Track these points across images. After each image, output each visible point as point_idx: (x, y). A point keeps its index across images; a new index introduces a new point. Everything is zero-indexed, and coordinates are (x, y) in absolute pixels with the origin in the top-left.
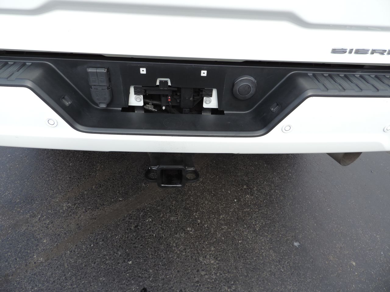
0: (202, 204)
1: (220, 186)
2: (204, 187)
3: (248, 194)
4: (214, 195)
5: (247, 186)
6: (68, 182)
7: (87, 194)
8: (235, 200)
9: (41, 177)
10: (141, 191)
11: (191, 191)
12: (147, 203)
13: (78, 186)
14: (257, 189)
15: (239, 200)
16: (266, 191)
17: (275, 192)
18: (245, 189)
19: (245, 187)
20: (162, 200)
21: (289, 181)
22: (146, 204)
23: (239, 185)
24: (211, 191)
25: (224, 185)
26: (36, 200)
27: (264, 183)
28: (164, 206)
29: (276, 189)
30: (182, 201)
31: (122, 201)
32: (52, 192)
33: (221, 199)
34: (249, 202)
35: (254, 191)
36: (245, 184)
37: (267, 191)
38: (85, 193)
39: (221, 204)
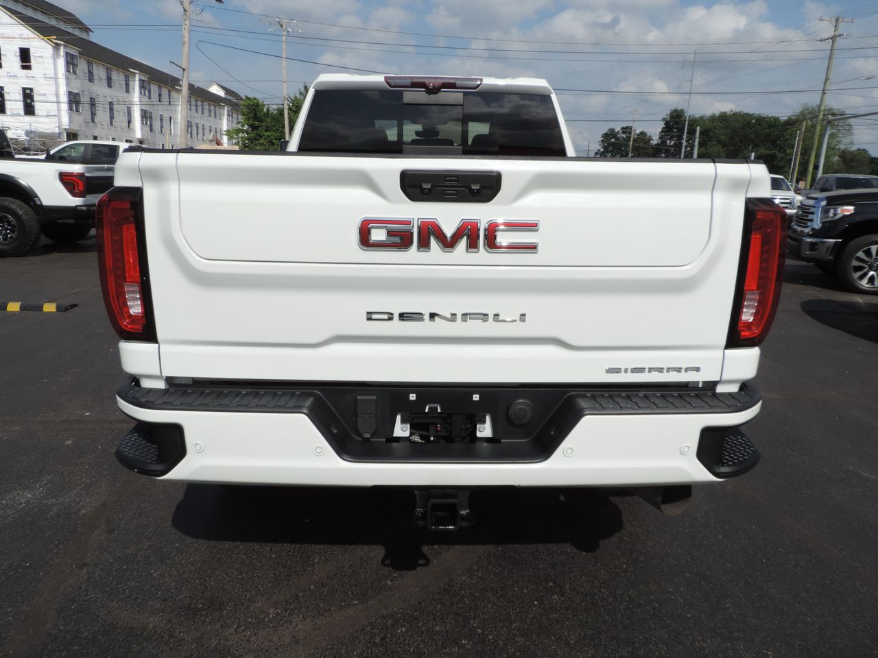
0: (483, 608)
1: (511, 582)
2: (485, 584)
3: (556, 594)
4: (501, 596)
5: (554, 583)
6: (272, 580)
7: (303, 597)
8: (536, 603)
9: (230, 574)
10: (386, 591)
11: (464, 590)
12: (397, 608)
13: (288, 585)
14: (570, 588)
15: (541, 602)
16: (585, 589)
17: (600, 591)
18: (551, 587)
19: (551, 584)
20: (421, 603)
21: (622, 575)
22: (395, 609)
23: (541, 581)
24: (496, 590)
25: (517, 581)
26: (227, 604)
27: (581, 578)
28: (423, 611)
29: (602, 587)
30: (452, 603)
31: (357, 605)
32: (249, 594)
33: (512, 601)
34: (558, 605)
35: (565, 589)
36: (551, 581)
37: (587, 590)
38: (301, 594)
39: (513, 607)
